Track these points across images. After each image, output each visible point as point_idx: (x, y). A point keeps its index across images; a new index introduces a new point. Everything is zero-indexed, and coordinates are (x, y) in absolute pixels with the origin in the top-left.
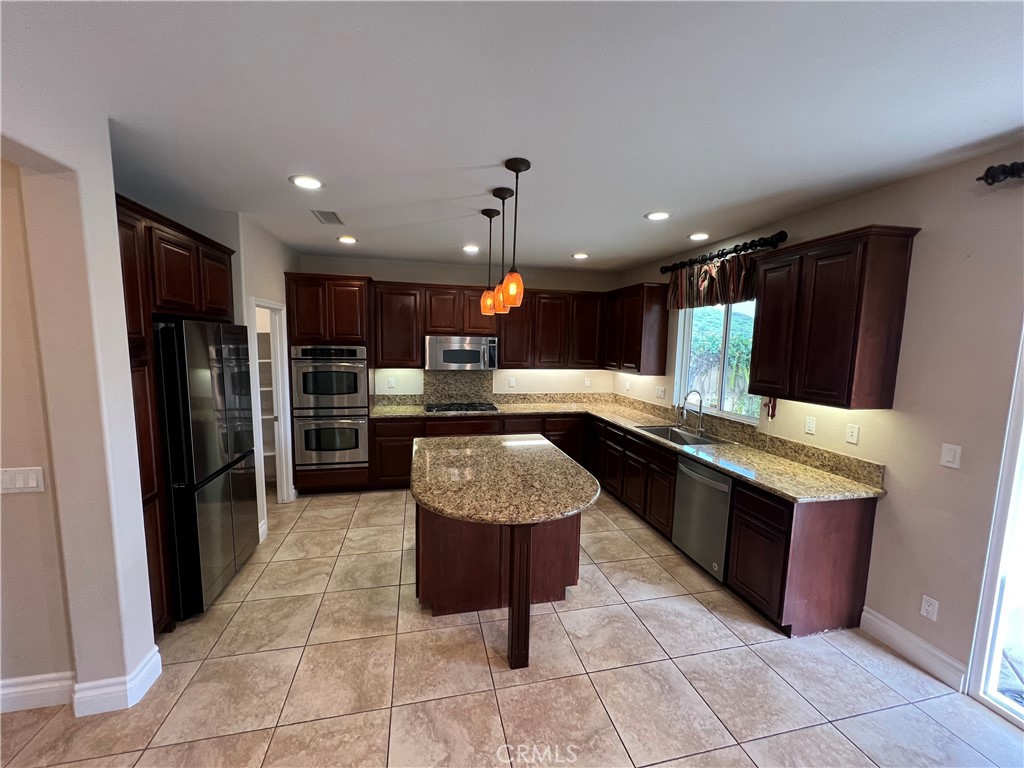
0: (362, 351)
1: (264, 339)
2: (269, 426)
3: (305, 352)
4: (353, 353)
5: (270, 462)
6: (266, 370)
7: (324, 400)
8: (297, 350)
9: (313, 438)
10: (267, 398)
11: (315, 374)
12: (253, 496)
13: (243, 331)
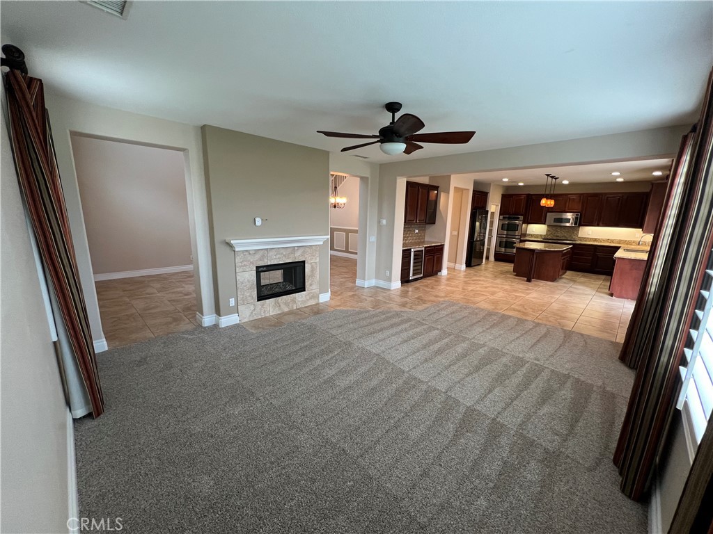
0: (521, 218)
1: (493, 214)
2: (490, 239)
3: (503, 218)
4: (519, 218)
5: (488, 250)
6: (492, 223)
7: (510, 233)
8: (501, 217)
9: (504, 243)
10: (491, 231)
11: (508, 224)
12: (482, 258)
13: (488, 211)
